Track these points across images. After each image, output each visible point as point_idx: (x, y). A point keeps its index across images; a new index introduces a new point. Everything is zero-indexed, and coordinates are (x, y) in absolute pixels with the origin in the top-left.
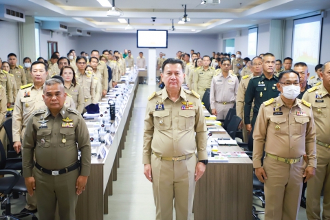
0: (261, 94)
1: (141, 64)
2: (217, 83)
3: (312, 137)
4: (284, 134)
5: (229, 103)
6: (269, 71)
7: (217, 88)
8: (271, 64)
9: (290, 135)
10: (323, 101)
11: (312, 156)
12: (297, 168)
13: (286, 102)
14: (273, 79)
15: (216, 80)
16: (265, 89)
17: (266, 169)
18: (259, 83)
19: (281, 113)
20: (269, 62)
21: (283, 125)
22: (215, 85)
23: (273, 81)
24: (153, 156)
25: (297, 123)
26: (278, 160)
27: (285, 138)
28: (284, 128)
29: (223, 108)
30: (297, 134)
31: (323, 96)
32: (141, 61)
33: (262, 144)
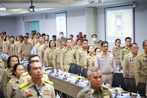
2: (101, 59)
5: (109, 73)
7: (101, 63)
15: (99, 57)
22: (99, 61)
29: (106, 78)
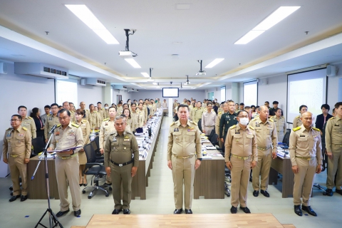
0: (228, 122)
3: (255, 145)
4: (241, 144)
5: (211, 127)
6: (232, 110)
9: (244, 145)
10: (259, 126)
11: (255, 155)
12: (248, 162)
13: (242, 127)
15: (205, 114)
16: (230, 120)
17: (232, 162)
18: (227, 116)
19: (239, 133)
20: (231, 105)
22: (204, 117)
23: (234, 115)
24: (173, 156)
25: (247, 138)
26: (238, 158)
27: (241, 146)
28: (241, 141)
29: (209, 130)
30: (247, 144)
31: (259, 123)
32: (165, 104)
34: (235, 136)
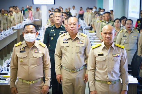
0: (52, 38)
1: (37, 16)
3: (48, 66)
4: (25, 65)
6: (57, 22)
8: (58, 18)
9: (29, 65)
10: (67, 43)
11: (47, 78)
12: (35, 87)
13: (28, 44)
14: (60, 28)
16: (54, 35)
17: (17, 88)
18: (51, 30)
19: (25, 51)
20: (56, 16)
21: (25, 59)
23: (60, 29)
25: (34, 57)
26: (23, 82)
27: (25, 67)
28: (25, 61)
30: (33, 64)
31: (67, 39)
32: (37, 13)
33: (15, 71)
34: (20, 55)
